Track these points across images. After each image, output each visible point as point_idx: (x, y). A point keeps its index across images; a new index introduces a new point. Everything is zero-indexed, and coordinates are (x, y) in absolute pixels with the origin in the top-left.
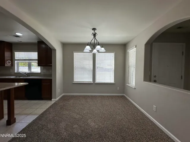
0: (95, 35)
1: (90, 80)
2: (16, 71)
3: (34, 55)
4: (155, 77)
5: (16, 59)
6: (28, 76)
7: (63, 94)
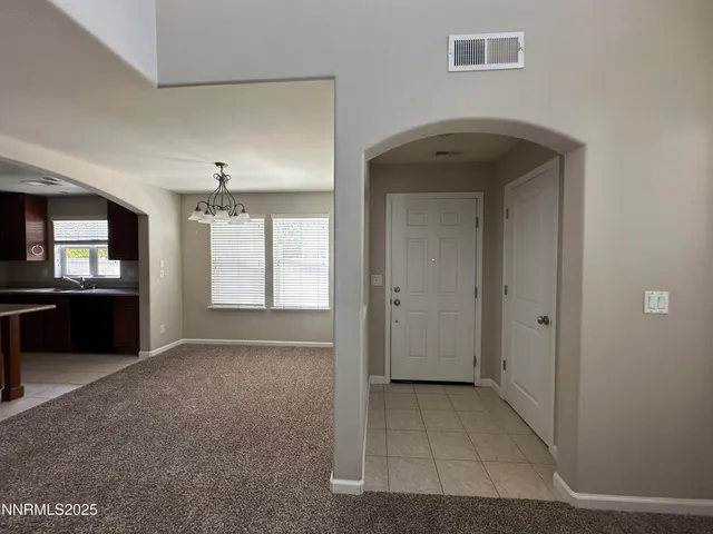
0: (222, 179)
1: (258, 301)
2: (57, 274)
3: (100, 229)
4: (397, 290)
5: (56, 239)
6: (85, 288)
7: (181, 341)
